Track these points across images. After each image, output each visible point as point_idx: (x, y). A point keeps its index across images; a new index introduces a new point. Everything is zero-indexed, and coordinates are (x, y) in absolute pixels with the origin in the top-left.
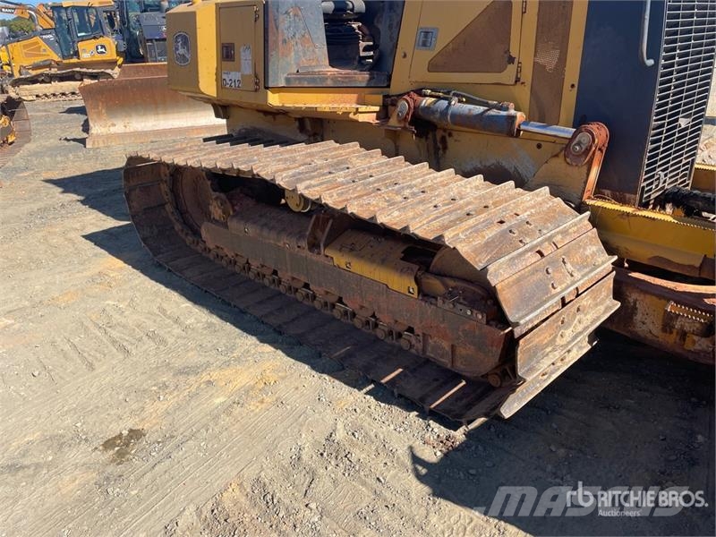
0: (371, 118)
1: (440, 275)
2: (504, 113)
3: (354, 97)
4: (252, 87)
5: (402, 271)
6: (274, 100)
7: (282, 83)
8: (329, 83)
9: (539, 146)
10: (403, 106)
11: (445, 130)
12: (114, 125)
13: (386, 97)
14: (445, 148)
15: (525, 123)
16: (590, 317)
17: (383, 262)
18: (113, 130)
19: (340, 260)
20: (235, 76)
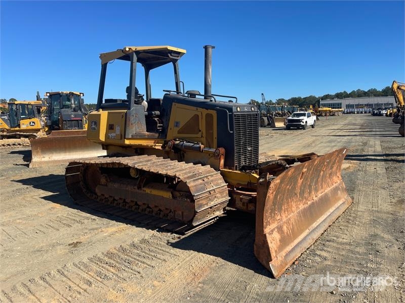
0: (160, 148)
1: (179, 191)
2: (198, 146)
3: (153, 141)
4: (120, 138)
5: (167, 191)
6: (127, 142)
7: (130, 137)
8: (146, 137)
9: (209, 155)
10: (170, 143)
11: (183, 151)
12: (44, 157)
13: (165, 141)
14: (184, 157)
15: (204, 148)
16: (220, 200)
17: (162, 189)
18: (43, 160)
19: (148, 191)
20: (113, 135)
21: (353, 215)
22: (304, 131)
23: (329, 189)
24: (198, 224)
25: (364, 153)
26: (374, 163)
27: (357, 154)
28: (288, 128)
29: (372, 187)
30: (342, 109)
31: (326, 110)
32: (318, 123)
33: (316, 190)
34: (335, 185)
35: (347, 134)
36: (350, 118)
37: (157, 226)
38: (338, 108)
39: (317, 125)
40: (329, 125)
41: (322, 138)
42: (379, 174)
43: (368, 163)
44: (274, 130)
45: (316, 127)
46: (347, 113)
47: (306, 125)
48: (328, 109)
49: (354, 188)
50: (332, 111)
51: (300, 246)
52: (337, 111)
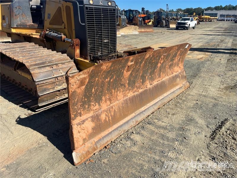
0: (37, 37)
4: (8, 27)
7: (15, 26)
8: (28, 27)
11: (55, 40)
19: (20, 73)
20: (5, 24)
21: (184, 98)
22: (187, 31)
23: (167, 77)
24: (44, 104)
25: (218, 48)
26: (221, 55)
27: (213, 48)
28: (177, 28)
29: (210, 75)
30: (217, 17)
31: (207, 18)
32: (199, 26)
33: (152, 79)
34: (175, 74)
35: (213, 34)
36: (221, 24)
37: (22, 102)
38: (215, 17)
39: (197, 27)
40: (205, 27)
41: (196, 36)
42: (221, 64)
43: (218, 55)
44: (168, 29)
45: (196, 29)
46: (220, 20)
47: (189, 27)
48: (208, 17)
49: (197, 75)
50: (210, 18)
51: (119, 129)
52: (213, 19)
